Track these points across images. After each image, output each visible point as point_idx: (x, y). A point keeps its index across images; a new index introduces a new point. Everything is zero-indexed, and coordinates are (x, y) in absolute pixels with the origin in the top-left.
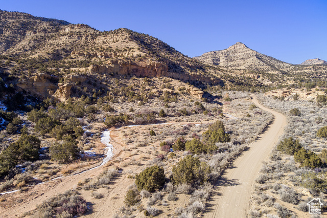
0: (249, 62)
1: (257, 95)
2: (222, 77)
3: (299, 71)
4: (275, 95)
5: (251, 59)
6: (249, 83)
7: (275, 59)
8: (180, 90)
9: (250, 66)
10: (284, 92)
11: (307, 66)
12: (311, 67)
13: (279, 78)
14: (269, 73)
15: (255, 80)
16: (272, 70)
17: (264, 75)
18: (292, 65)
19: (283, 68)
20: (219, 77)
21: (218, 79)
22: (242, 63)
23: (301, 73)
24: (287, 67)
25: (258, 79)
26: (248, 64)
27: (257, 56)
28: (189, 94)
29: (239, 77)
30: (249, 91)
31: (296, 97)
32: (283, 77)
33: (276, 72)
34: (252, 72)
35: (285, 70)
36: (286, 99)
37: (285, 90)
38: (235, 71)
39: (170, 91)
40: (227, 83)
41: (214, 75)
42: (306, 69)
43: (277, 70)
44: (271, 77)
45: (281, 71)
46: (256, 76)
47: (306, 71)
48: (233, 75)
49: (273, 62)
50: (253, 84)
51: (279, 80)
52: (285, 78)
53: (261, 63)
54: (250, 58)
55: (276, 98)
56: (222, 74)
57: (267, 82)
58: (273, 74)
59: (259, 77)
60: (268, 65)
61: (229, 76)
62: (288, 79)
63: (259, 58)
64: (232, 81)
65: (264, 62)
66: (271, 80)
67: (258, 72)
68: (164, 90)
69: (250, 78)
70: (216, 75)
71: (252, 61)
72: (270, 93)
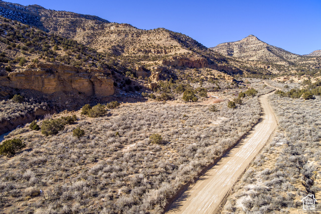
0: (260, 53)
1: (267, 80)
2: (240, 68)
3: (304, 62)
4: (279, 80)
5: (262, 51)
6: (261, 72)
7: (284, 51)
8: (219, 76)
9: (261, 57)
10: (285, 78)
11: (312, 57)
12: (315, 58)
13: (286, 69)
14: (278, 63)
15: (266, 70)
16: (281, 61)
17: (273, 65)
18: (300, 56)
19: (291, 59)
20: (238, 67)
21: (237, 69)
22: (254, 54)
23: (306, 64)
24: (294, 58)
25: (268, 69)
26: (259, 55)
27: (268, 48)
28: (225, 79)
29: (253, 67)
30: (261, 78)
31: (292, 81)
32: (288, 67)
33: (283, 63)
34: (264, 63)
35: (292, 61)
36: (285, 82)
37: (285, 77)
38: (249, 62)
39: (213, 77)
40: (245, 72)
41: (235, 66)
42: (310, 60)
43: (285, 61)
44: (279, 67)
45: (288, 62)
46: (266, 67)
47: (310, 62)
48: (248, 66)
49: (282, 54)
50: (264, 73)
51: (285, 70)
52: (290, 69)
53: (271, 54)
54: (261, 49)
55: (279, 82)
56: (240, 65)
57: (275, 72)
58: (280, 65)
59: (269, 67)
60: (278, 56)
61: (245, 67)
62: (293, 69)
63: (269, 50)
64: (248, 71)
65: (273, 53)
66: (279, 70)
67: (269, 63)
68: (209, 76)
69: (262, 68)
70: (236, 66)
71: (263, 52)
72: (276, 79)
